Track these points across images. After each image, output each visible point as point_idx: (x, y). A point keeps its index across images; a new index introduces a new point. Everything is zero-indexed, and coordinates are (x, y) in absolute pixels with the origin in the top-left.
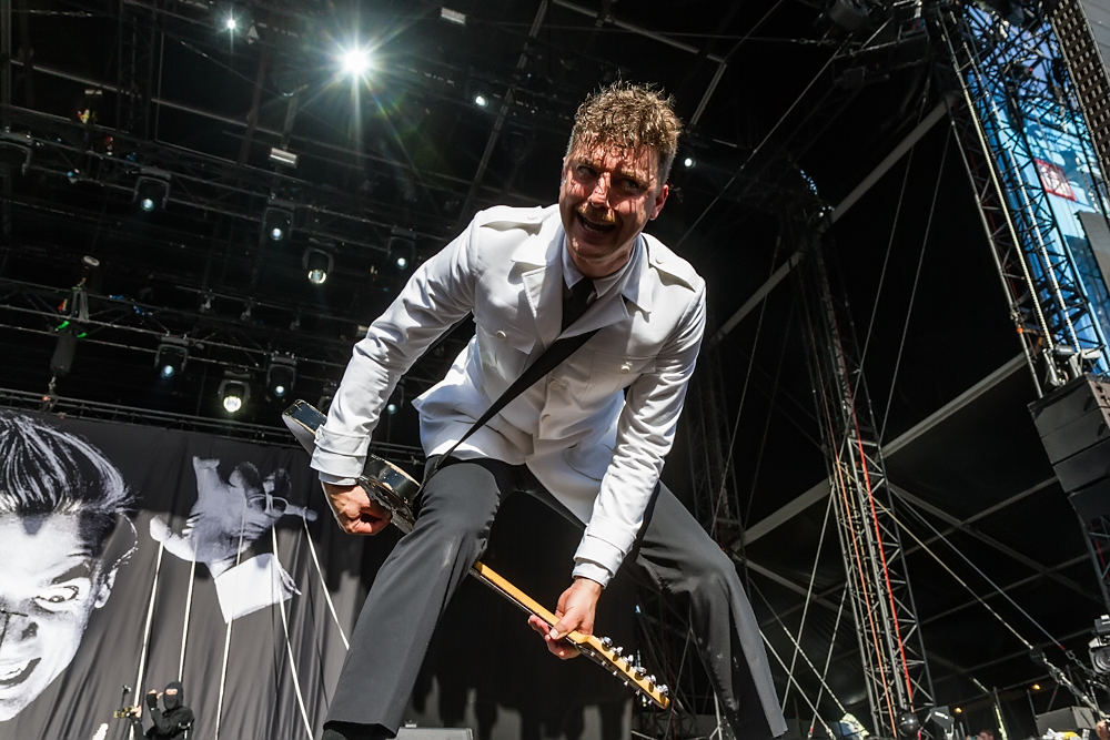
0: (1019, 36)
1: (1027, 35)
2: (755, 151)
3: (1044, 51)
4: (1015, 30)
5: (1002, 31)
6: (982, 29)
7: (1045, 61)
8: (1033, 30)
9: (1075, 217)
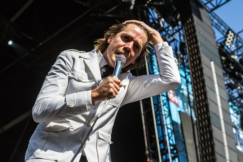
0: (168, 27)
1: (171, 28)
2: (41, 44)
3: (177, 36)
4: (166, 25)
5: (161, 23)
6: (153, 19)
7: (175, 41)
8: (173, 27)
9: (178, 113)
